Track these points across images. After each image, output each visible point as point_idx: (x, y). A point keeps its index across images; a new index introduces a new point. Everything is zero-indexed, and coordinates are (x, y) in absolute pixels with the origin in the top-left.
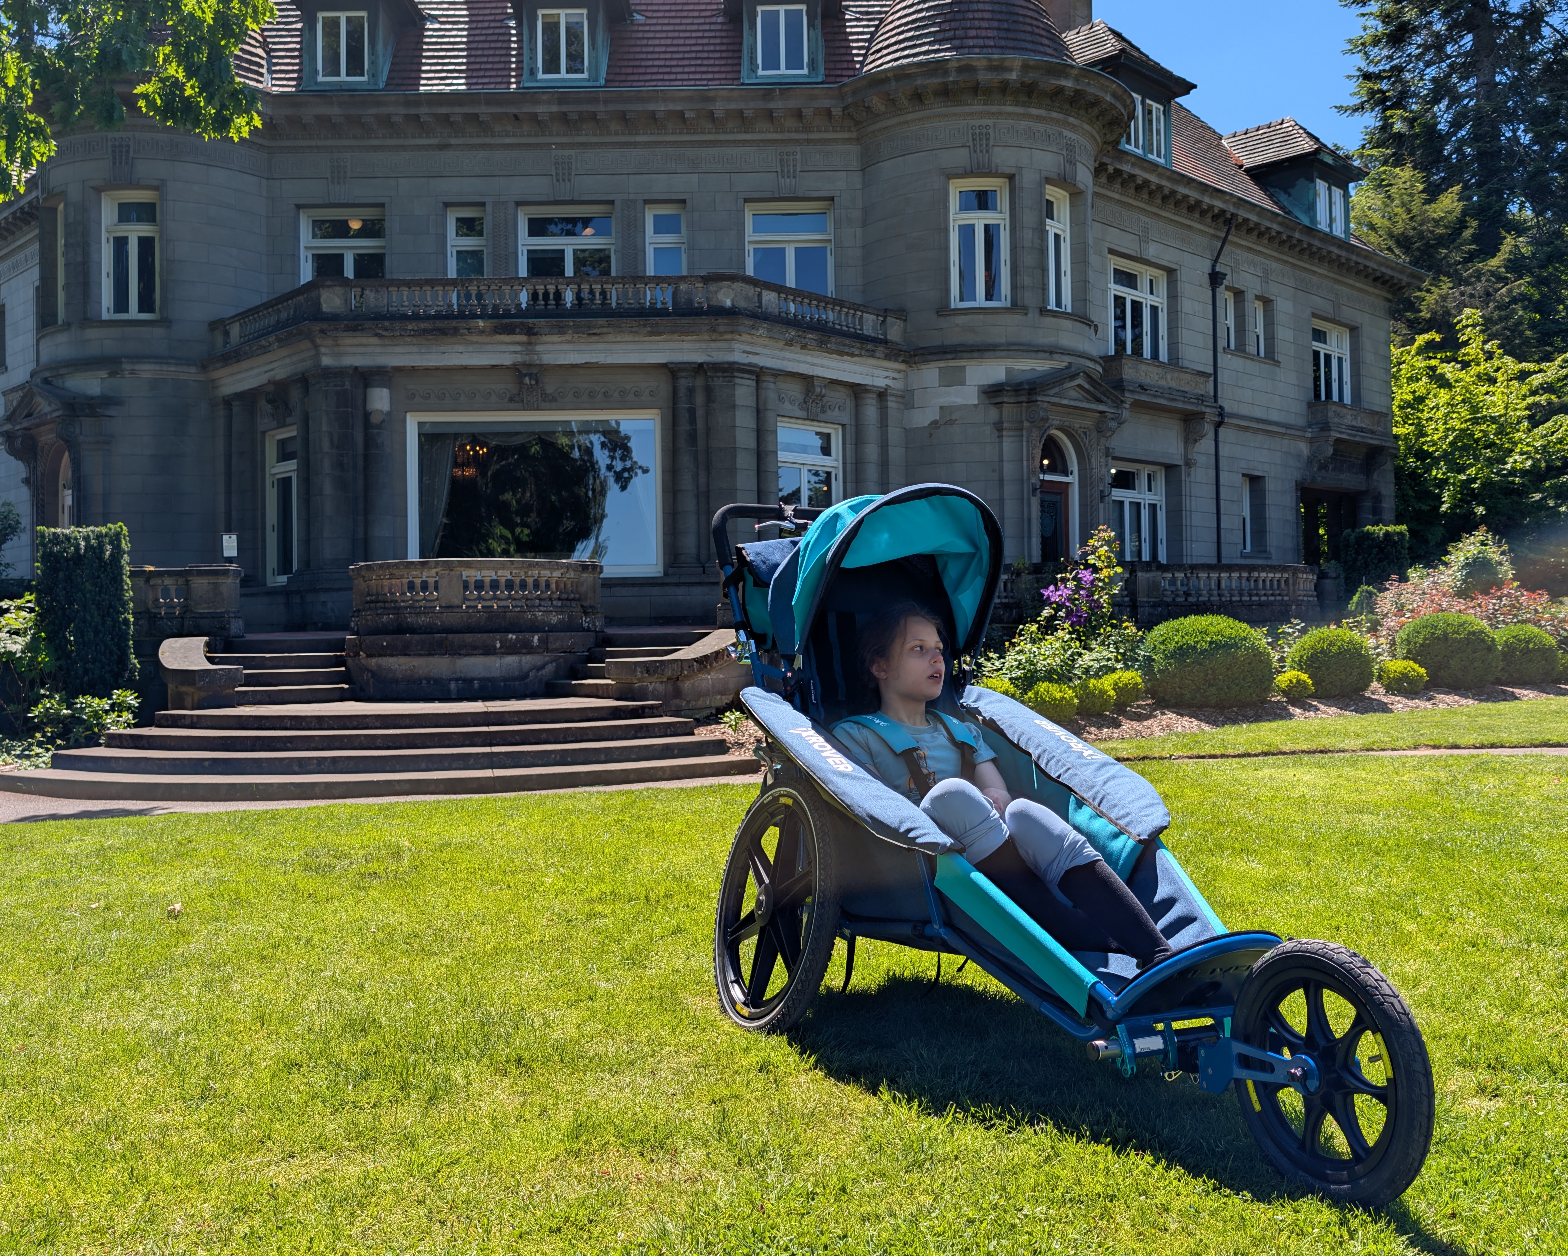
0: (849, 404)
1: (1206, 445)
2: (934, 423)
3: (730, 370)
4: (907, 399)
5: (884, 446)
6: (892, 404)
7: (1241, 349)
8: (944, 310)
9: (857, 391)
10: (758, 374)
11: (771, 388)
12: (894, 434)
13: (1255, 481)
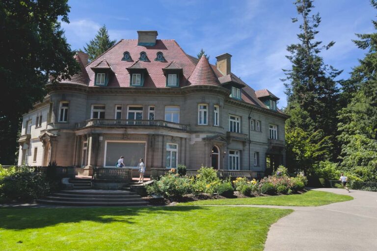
0: (180, 140)
1: (247, 147)
2: (194, 144)
3: (158, 135)
4: (190, 139)
5: (186, 147)
6: (187, 140)
7: (255, 130)
8: (197, 125)
9: (181, 138)
10: (163, 136)
11: (165, 138)
12: (187, 145)
13: (258, 153)
